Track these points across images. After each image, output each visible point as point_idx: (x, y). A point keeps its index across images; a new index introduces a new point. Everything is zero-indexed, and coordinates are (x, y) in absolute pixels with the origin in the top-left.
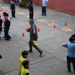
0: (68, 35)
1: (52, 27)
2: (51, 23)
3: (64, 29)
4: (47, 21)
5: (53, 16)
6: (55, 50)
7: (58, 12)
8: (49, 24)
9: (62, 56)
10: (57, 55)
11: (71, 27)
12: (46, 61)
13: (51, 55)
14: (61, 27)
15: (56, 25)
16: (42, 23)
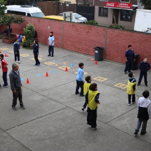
1: (63, 70)
2: (63, 66)
4: (57, 64)
5: (64, 57)
6: (68, 98)
7: (71, 53)
8: (60, 68)
9: (76, 105)
10: (70, 105)
11: (87, 70)
12: (56, 113)
13: (62, 105)
14: (74, 70)
15: (69, 68)
16: (51, 66)
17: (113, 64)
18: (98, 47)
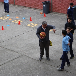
0: (35, 30)
1: (16, 24)
2: (15, 19)
3: (29, 25)
4: (11, 18)
5: (17, 12)
7: (22, 8)
8: (13, 21)
9: (30, 53)
10: (25, 53)
11: (37, 22)
12: (13, 61)
13: (18, 54)
14: (26, 23)
15: (21, 21)
16: (6, 21)
17: (59, 15)
18: (45, 2)
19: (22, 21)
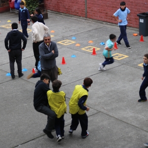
0: (122, 66)
2: (87, 46)
4: (79, 43)
5: (90, 31)
6: (99, 97)
7: (99, 24)
8: (83, 49)
9: (112, 109)
10: (103, 108)
15: (97, 49)
18: (144, 14)
19: (99, 49)
